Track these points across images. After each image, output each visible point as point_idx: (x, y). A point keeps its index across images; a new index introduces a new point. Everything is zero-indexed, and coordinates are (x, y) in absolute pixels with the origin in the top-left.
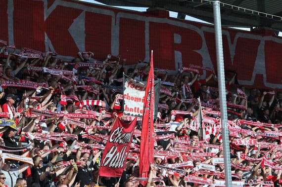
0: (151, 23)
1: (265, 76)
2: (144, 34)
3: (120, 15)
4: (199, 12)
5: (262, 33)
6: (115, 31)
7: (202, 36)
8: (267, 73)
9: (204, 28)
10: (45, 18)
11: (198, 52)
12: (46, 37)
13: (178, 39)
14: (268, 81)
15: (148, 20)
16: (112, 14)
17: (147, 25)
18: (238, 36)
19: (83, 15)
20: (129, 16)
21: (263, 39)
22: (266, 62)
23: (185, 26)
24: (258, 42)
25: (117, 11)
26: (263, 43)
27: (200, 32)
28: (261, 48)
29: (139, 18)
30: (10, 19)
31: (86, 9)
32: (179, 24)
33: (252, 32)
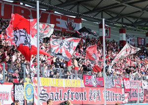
0: (14, 6)
2: (12, 9)
3: (4, 3)
4: (30, 3)
5: (50, 11)
6: (3, 8)
11: (29, 16)
13: (23, 12)
16: (2, 2)
18: (42, 12)
20: (7, 3)
21: (50, 14)
22: (50, 21)
23: (25, 7)
24: (48, 14)
26: (50, 15)
27: (30, 10)
28: (49, 16)
29: (11, 4)
33: (47, 11)
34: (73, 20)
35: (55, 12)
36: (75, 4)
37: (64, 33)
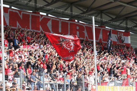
1: (102, 39)
2: (68, 26)
3: (61, 21)
4: (84, 20)
5: (102, 27)
6: (60, 25)
7: (85, 27)
8: (103, 38)
9: (85, 25)
10: (40, 21)
11: (84, 32)
12: (40, 26)
13: (78, 28)
14: (103, 41)
15: (69, 22)
16: (59, 20)
17: (69, 24)
19: (51, 20)
20: (64, 21)
21: (102, 29)
22: (102, 35)
23: (80, 24)
24: (100, 29)
25: (60, 19)
26: (102, 30)
27: (84, 26)
28: (101, 31)
29: (67, 22)
30: (30, 21)
31: (52, 19)
32: (78, 24)
33: (99, 26)
34: (122, 34)
35: (106, 27)
36: (124, 20)
37: (115, 46)
